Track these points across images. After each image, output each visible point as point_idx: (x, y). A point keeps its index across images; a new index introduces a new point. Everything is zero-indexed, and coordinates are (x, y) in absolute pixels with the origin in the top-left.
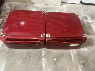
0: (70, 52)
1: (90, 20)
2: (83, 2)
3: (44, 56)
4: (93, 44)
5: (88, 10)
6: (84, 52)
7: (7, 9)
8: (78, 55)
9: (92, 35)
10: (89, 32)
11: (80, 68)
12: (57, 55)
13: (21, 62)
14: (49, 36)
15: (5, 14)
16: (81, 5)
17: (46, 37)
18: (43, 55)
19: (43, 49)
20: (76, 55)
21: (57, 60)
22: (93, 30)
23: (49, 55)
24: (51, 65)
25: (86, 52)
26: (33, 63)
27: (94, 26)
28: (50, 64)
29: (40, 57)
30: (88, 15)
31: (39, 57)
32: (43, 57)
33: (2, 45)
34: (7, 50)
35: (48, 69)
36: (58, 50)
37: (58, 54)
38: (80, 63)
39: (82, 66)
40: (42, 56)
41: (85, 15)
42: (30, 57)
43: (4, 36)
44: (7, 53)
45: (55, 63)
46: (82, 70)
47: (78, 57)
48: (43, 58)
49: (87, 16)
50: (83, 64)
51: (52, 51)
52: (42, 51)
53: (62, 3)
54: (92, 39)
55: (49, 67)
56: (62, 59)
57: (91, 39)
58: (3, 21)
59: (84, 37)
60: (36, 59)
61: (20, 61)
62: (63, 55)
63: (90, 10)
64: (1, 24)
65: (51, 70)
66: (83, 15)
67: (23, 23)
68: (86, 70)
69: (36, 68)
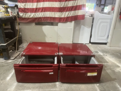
1: (100, 53)
5: (98, 47)
7: (24, 47)
9: (105, 63)
10: (101, 61)
11: (96, 86)
22: (105, 59)
35: (62, 86)
39: (98, 85)
41: (95, 50)
43: (24, 54)
46: (99, 87)
49: (98, 51)
58: (20, 54)
59: (92, 54)
63: (100, 47)
64: (18, 56)
65: (65, 87)
66: (94, 50)
67: (40, 48)
68: (104, 88)
69: (49, 86)
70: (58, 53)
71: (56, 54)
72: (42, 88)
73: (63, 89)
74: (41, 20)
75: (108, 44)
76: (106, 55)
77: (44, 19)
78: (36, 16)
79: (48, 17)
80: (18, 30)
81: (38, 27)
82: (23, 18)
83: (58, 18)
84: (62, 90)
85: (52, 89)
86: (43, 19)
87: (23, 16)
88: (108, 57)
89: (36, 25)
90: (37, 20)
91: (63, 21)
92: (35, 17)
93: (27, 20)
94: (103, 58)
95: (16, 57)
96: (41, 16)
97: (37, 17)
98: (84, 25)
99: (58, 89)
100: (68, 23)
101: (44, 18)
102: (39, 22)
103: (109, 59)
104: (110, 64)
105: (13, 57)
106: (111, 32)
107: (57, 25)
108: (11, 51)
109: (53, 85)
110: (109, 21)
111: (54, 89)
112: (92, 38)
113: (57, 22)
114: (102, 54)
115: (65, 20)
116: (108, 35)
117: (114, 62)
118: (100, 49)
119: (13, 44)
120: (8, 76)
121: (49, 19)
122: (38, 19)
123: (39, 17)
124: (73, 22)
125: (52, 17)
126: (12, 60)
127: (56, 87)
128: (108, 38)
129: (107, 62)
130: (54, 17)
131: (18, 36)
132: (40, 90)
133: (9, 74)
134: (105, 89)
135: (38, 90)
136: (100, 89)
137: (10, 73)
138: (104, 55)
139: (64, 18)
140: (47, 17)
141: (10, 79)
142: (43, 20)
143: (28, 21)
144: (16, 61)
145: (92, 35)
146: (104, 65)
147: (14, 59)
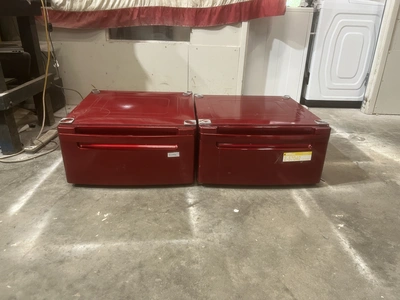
0: (288, 195)
1: (342, 134)
2: (307, 98)
3: (195, 203)
4: (368, 177)
5: (331, 115)
8: (321, 201)
9: (359, 161)
10: (347, 155)
11: (336, 231)
12: (242, 201)
13: (109, 216)
14: (209, 123)
18: (190, 201)
19: (191, 188)
20: (314, 202)
21: (245, 212)
22: (359, 150)
23: (214, 202)
24: (223, 222)
25: (349, 193)
26: (155, 220)
27: (360, 144)
28: (220, 221)
29: (183, 206)
31: (177, 204)
32: (191, 205)
35: (211, 231)
36: (245, 190)
37: (246, 199)
38: (332, 218)
39: (342, 226)
40: (187, 203)
42: (145, 205)
43: (70, 122)
44: (62, 198)
45: (239, 219)
46: (347, 233)
47: (320, 205)
48: (191, 208)
49: (333, 127)
50: (344, 220)
51: (224, 192)
52: (185, 192)
54: (361, 167)
55: (216, 227)
56: (262, 210)
57: (359, 168)
58: (57, 136)
59: (317, 123)
60: (165, 210)
61: (106, 215)
62: (264, 200)
63: (337, 116)
64: (49, 141)
65: (224, 235)
68: (363, 235)
69: (166, 231)
70: (194, 121)
71: (185, 123)
72: (140, 239)
73: (217, 241)
74: (128, 18)
75: (366, 107)
76: (363, 139)
77: (138, 16)
78: (111, 4)
79: (156, 9)
80: (45, 54)
81: (121, 45)
82: (64, 12)
83: (189, 9)
84: (212, 243)
85: (175, 241)
86: (136, 14)
87: (63, 4)
88: (370, 144)
89: (111, 37)
90: (115, 19)
91: (209, 21)
92: (109, 8)
93: (79, 21)
94: (351, 147)
95: (43, 146)
96: (130, 6)
97: (114, 8)
98: (283, 38)
99: (198, 241)
100: (228, 30)
101: (141, 10)
102: (124, 26)
103: (372, 148)
104: (377, 163)
105: (33, 144)
106: (379, 61)
107: (187, 38)
108: (27, 126)
109: (179, 228)
110: (370, 21)
111: (184, 241)
112: (309, 86)
113: (186, 25)
114: (346, 135)
115: (215, 18)
116: (368, 75)
117: (390, 157)
118: (337, 120)
119: (32, 106)
120: (14, 200)
121: (158, 15)
122: (120, 17)
123: (120, 7)
124: (245, 25)
125: (168, 8)
126: (30, 155)
127: (191, 235)
128: (366, 84)
129: (367, 159)
130: (177, 8)
131: (47, 75)
132: (133, 243)
133: (19, 196)
134: (368, 239)
135: (124, 244)
136: (350, 240)
137: (24, 192)
138: (354, 138)
139: (212, 9)
140: (149, 9)
141: (22, 210)
142: (135, 17)
143: (84, 22)
144: (45, 157)
145: (309, 74)
146: (357, 168)
147: (36, 151)
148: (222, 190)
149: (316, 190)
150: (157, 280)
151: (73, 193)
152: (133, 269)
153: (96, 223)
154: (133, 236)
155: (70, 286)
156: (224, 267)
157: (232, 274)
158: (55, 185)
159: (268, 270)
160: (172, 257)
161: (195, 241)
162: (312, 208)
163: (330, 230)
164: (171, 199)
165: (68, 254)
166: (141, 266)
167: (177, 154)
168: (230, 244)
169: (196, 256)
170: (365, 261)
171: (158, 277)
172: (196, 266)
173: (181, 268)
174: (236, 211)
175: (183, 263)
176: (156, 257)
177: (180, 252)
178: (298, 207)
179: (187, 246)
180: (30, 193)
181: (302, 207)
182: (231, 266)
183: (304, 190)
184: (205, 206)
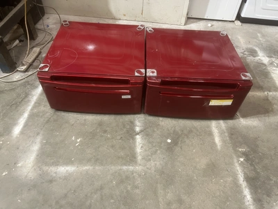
0: (209, 127)
1: (263, 58)
2: (243, 15)
3: (141, 131)
4: (272, 111)
5: (259, 35)
6: (248, 128)
7: (51, 29)
8: (232, 134)
9: (270, 91)
10: (261, 84)
11: (237, 165)
12: (174, 131)
13: (81, 141)
14: (155, 74)
15: (46, 39)
16: (238, 23)
17: (148, 74)
18: (138, 129)
19: (139, 116)
20: (226, 134)
21: (175, 143)
22: (272, 78)
23: (154, 131)
24: (159, 152)
25: (255, 127)
26: (112, 146)
27: (275, 72)
28: (156, 152)
29: (131, 134)
30: (256, 46)
31: (128, 132)
32: (138, 134)
33: (35, 103)
34: (48, 114)
35: (150, 160)
36: (177, 120)
37: (177, 129)
38: (236, 151)
39: (242, 160)
40: (135, 132)
41: (250, 46)
42: (105, 132)
43: (47, 69)
44: (48, 121)
45: (170, 148)
46: (244, 167)
47: (231, 138)
48: (138, 137)
49: (257, 49)
50: (245, 154)
51: (162, 121)
52: (135, 120)
53: (188, 18)
54: (270, 98)
55: (154, 156)
56: (187, 141)
57: (268, 99)
58: (40, 53)
59: (244, 78)
60: (119, 137)
61: (78, 140)
62: (190, 131)
63: (263, 36)
64: (35, 59)
65: (158, 163)
66: (244, 46)
67: (91, 47)
68: (255, 170)
69: (119, 157)
70: (143, 71)
71: (136, 74)
72: (102, 164)
73: (153, 169)
84: (149, 171)
85: (125, 168)
95: (31, 65)
105: (23, 65)
108: (17, 42)
109: (128, 155)
111: (131, 168)
112: (246, 5)
114: (266, 60)
118: (262, 40)
120: (15, 123)
126: (22, 74)
127: (136, 162)
132: (97, 168)
133: (19, 118)
134: (258, 173)
135: (91, 168)
136: (245, 174)
137: (21, 114)
138: (272, 64)
141: (22, 133)
146: (266, 99)
147: (26, 71)
148: (161, 119)
149: (230, 122)
150: (112, 201)
151: (55, 117)
152: (97, 190)
153: (72, 148)
154: (97, 160)
155: (57, 203)
156: (155, 193)
157: (160, 199)
158: (42, 108)
159: (184, 197)
160: (122, 182)
161: (139, 168)
162: (224, 141)
163: (232, 164)
164: (124, 126)
165: (54, 175)
166: (101, 188)
167: (129, 97)
168: (162, 173)
169: (138, 181)
170: (251, 193)
171: (112, 198)
172: (137, 191)
173: (127, 191)
174: (169, 141)
175: (129, 188)
176: (112, 182)
177: (127, 178)
178: (214, 139)
179: (132, 172)
180: (26, 115)
181: (217, 140)
182: (160, 192)
183: (221, 122)
184: (147, 135)
